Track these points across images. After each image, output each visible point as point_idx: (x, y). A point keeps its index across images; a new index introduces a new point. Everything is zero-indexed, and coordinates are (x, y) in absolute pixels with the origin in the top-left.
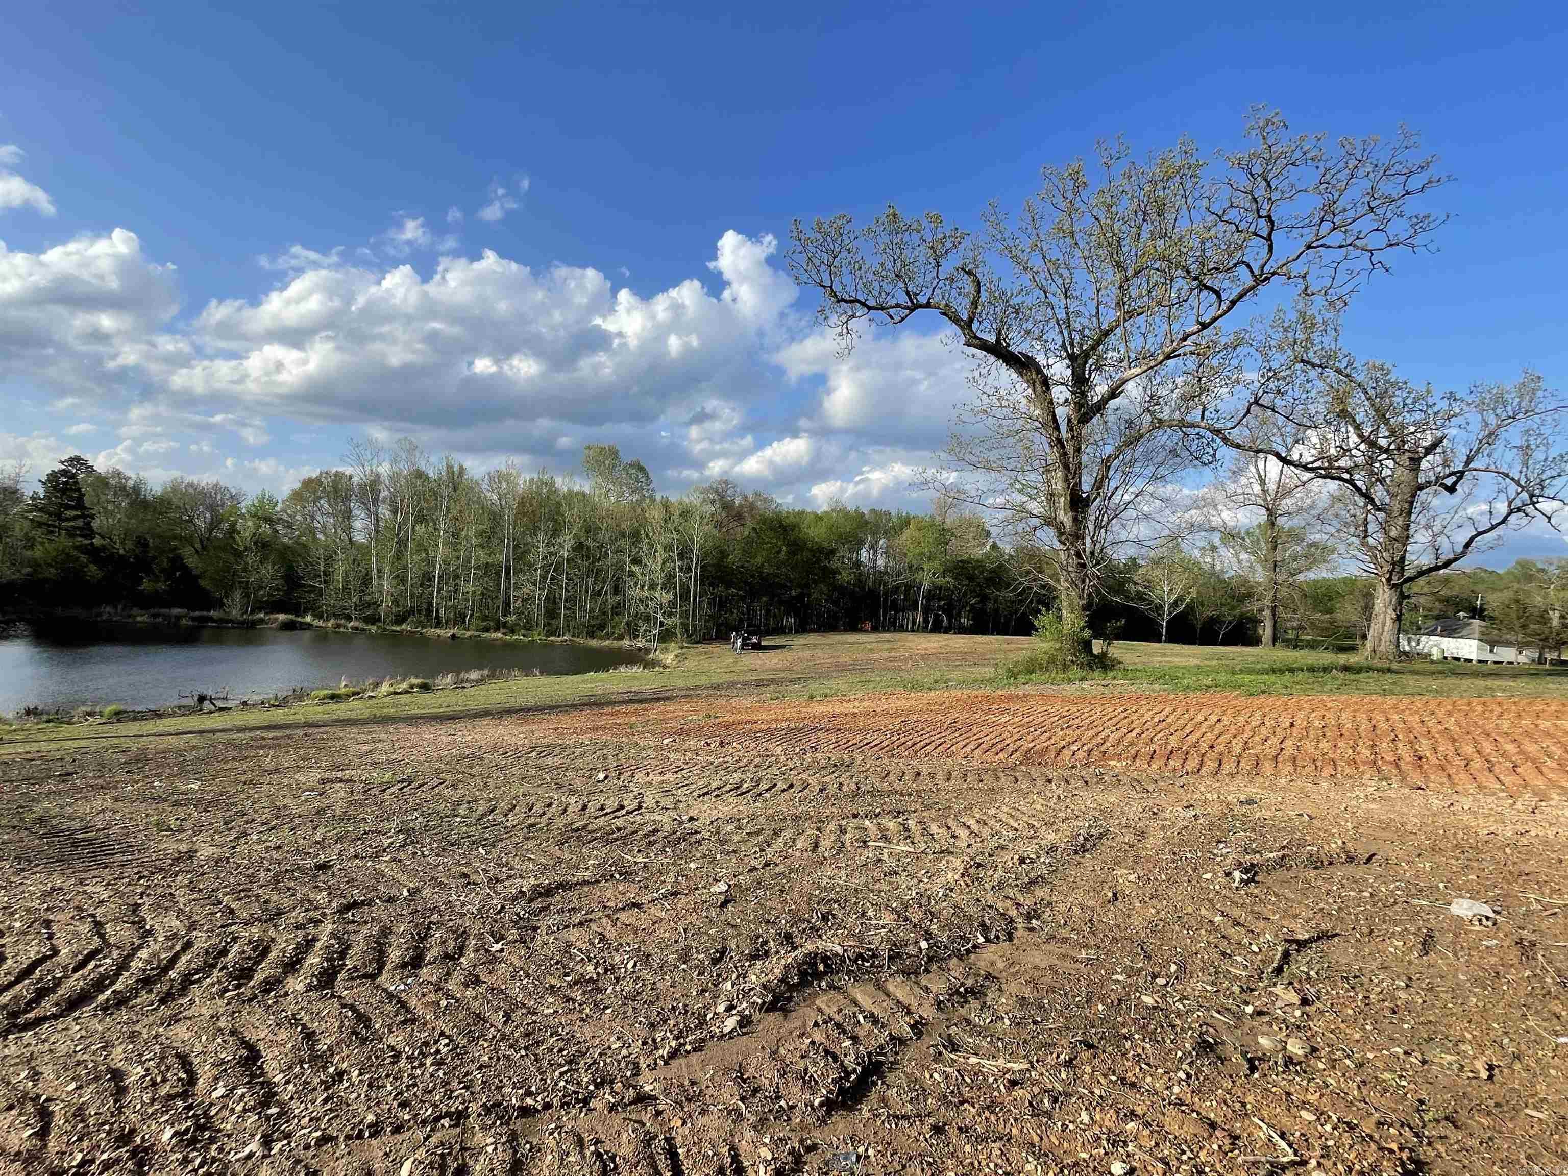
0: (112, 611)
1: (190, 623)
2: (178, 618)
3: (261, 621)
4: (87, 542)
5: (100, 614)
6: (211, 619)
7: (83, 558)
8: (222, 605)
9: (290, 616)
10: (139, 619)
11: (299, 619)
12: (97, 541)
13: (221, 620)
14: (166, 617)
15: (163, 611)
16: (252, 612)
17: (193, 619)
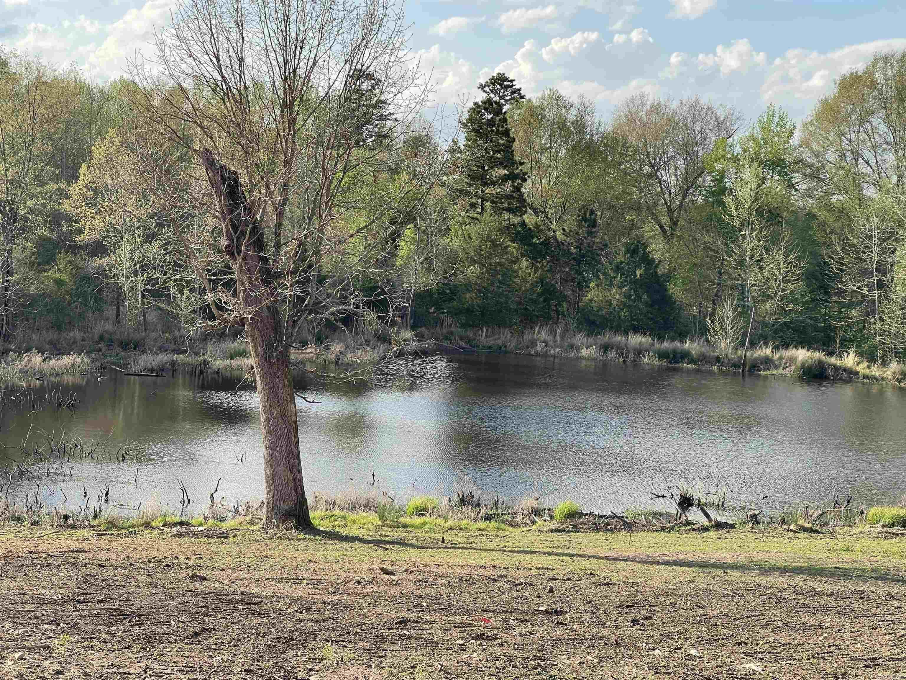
0: (549, 338)
1: (656, 362)
2: (639, 352)
3: (767, 362)
4: (516, 220)
5: (533, 343)
6: (685, 355)
7: (513, 247)
8: (703, 331)
9: (818, 355)
10: (584, 352)
11: (833, 360)
12: (530, 218)
13: (703, 359)
14: (620, 349)
15: (619, 338)
16: (753, 345)
17: (662, 355)
